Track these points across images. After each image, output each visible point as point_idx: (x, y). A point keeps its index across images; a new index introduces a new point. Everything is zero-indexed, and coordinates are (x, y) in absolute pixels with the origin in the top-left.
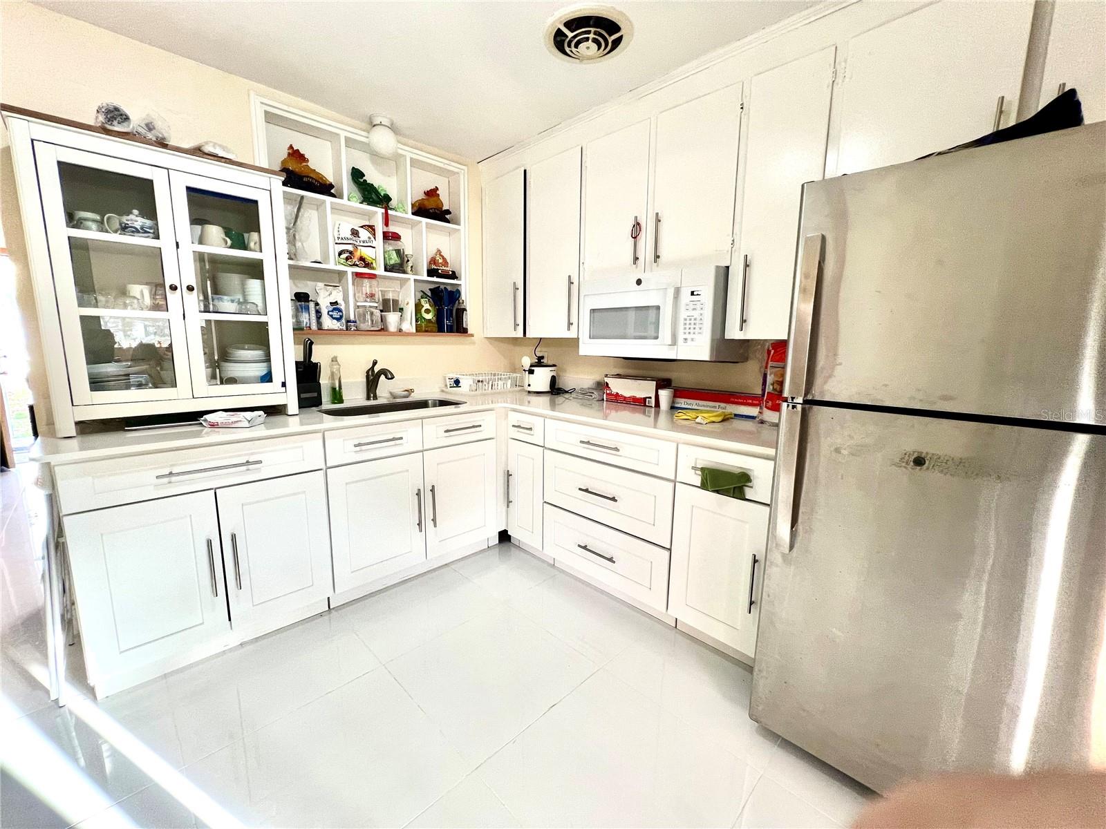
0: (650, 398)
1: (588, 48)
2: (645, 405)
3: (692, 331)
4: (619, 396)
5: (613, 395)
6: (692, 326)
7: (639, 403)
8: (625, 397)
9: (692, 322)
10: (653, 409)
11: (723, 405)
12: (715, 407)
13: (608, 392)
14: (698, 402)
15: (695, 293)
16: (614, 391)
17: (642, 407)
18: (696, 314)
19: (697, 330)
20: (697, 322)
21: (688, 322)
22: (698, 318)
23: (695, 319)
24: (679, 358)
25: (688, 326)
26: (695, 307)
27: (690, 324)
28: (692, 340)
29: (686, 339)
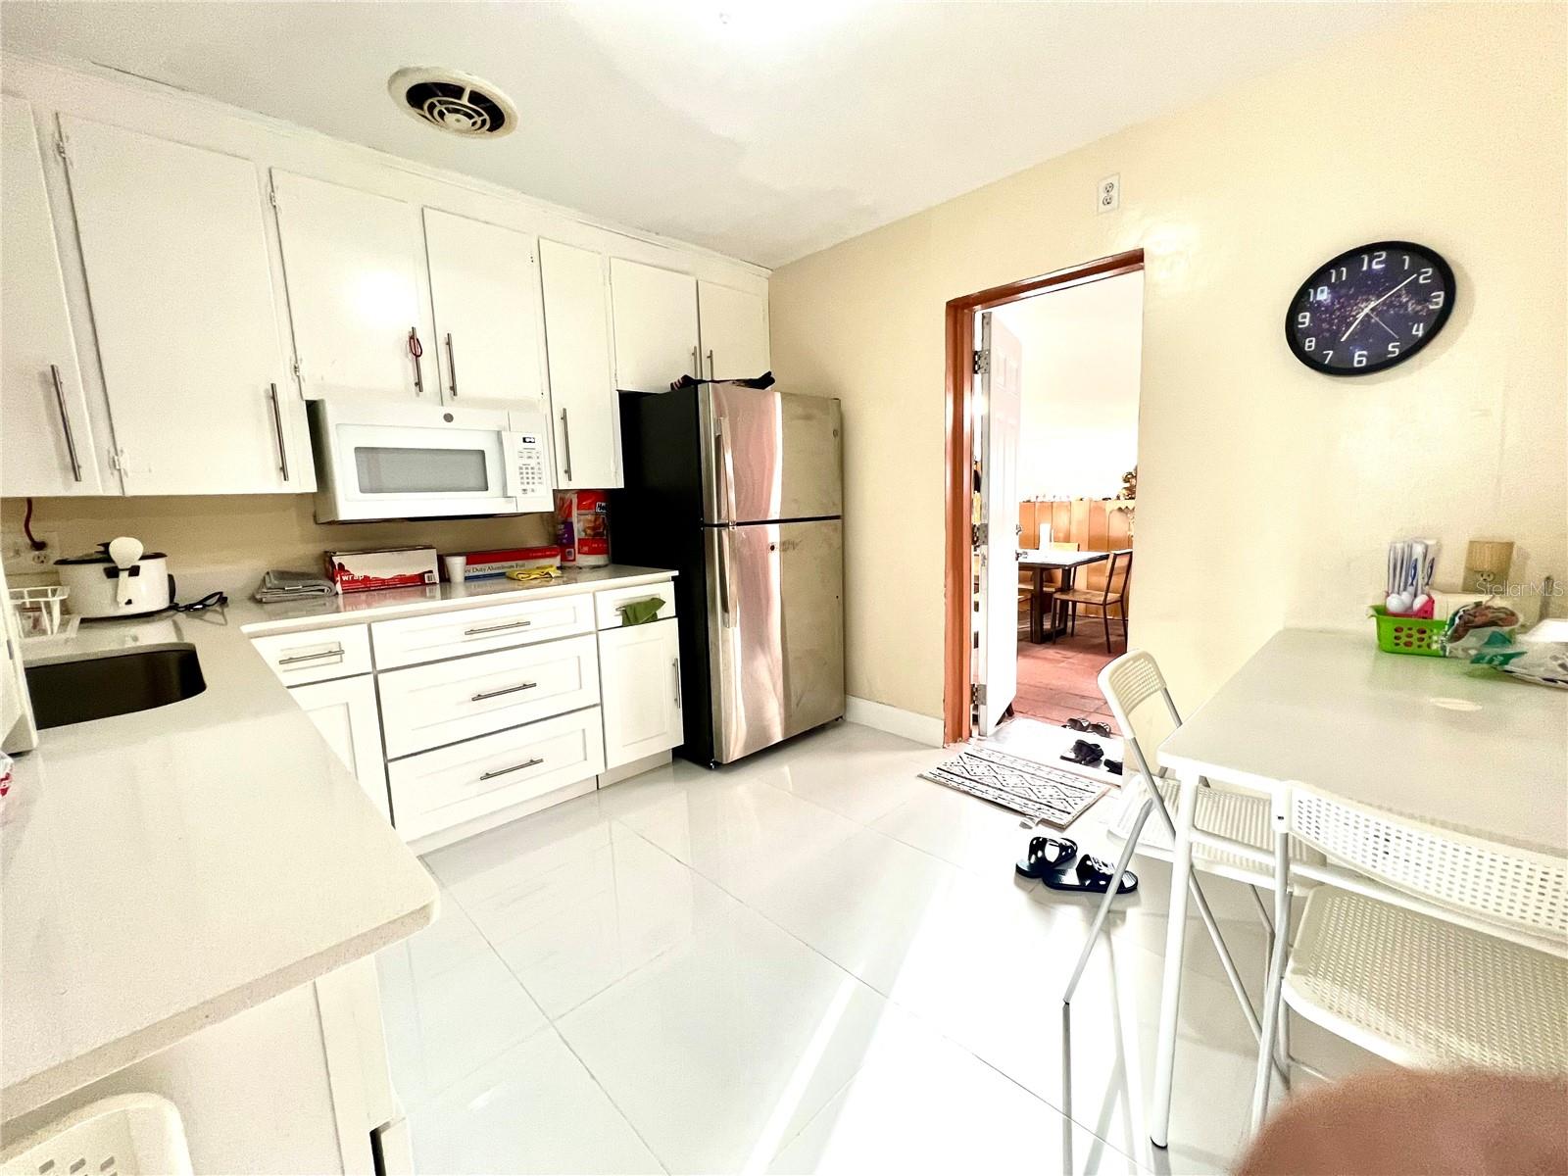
0: (431, 572)
1: (458, 121)
2: (424, 584)
3: (531, 481)
4: (370, 581)
5: (357, 581)
6: (530, 476)
7: (415, 583)
8: (384, 580)
9: (530, 471)
10: (438, 586)
11: (520, 562)
12: (513, 567)
13: (345, 578)
14: (490, 565)
15: (527, 440)
16: (359, 574)
17: (420, 588)
18: (533, 463)
19: (536, 481)
20: (535, 471)
21: (524, 471)
22: (536, 468)
23: (532, 468)
24: (521, 510)
25: (525, 476)
26: (530, 455)
27: (527, 473)
28: (533, 490)
29: (524, 490)
